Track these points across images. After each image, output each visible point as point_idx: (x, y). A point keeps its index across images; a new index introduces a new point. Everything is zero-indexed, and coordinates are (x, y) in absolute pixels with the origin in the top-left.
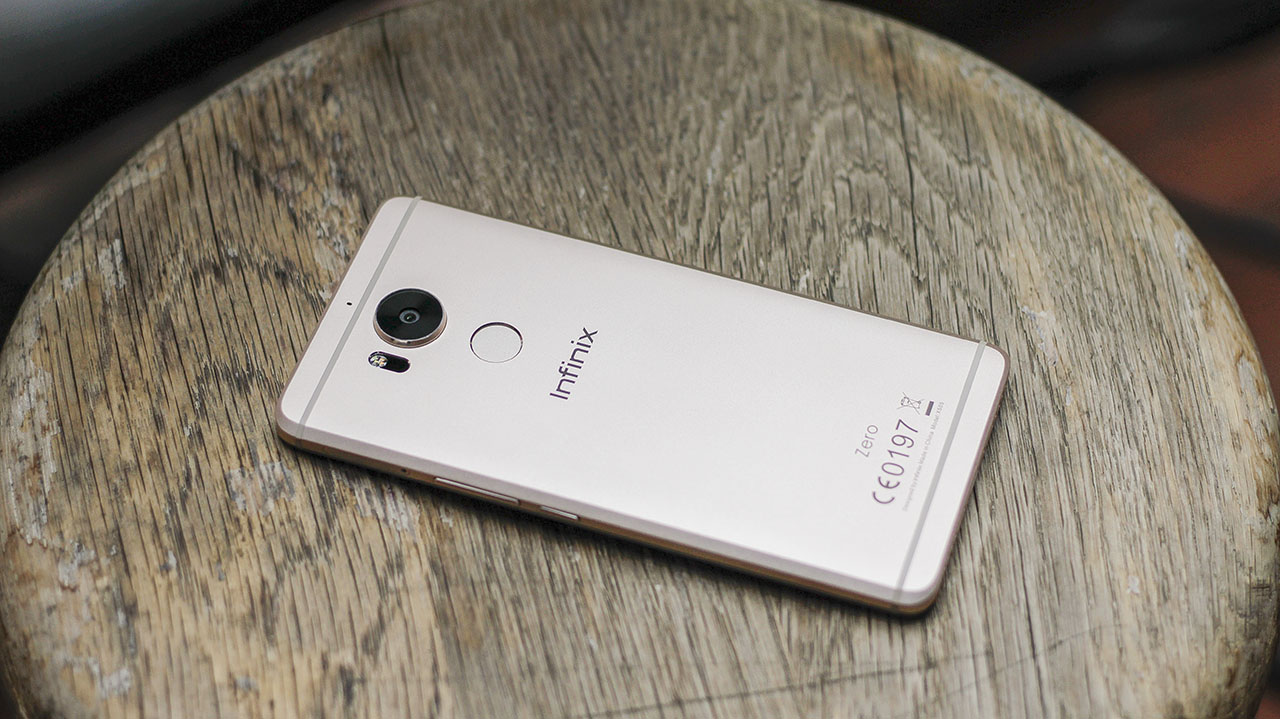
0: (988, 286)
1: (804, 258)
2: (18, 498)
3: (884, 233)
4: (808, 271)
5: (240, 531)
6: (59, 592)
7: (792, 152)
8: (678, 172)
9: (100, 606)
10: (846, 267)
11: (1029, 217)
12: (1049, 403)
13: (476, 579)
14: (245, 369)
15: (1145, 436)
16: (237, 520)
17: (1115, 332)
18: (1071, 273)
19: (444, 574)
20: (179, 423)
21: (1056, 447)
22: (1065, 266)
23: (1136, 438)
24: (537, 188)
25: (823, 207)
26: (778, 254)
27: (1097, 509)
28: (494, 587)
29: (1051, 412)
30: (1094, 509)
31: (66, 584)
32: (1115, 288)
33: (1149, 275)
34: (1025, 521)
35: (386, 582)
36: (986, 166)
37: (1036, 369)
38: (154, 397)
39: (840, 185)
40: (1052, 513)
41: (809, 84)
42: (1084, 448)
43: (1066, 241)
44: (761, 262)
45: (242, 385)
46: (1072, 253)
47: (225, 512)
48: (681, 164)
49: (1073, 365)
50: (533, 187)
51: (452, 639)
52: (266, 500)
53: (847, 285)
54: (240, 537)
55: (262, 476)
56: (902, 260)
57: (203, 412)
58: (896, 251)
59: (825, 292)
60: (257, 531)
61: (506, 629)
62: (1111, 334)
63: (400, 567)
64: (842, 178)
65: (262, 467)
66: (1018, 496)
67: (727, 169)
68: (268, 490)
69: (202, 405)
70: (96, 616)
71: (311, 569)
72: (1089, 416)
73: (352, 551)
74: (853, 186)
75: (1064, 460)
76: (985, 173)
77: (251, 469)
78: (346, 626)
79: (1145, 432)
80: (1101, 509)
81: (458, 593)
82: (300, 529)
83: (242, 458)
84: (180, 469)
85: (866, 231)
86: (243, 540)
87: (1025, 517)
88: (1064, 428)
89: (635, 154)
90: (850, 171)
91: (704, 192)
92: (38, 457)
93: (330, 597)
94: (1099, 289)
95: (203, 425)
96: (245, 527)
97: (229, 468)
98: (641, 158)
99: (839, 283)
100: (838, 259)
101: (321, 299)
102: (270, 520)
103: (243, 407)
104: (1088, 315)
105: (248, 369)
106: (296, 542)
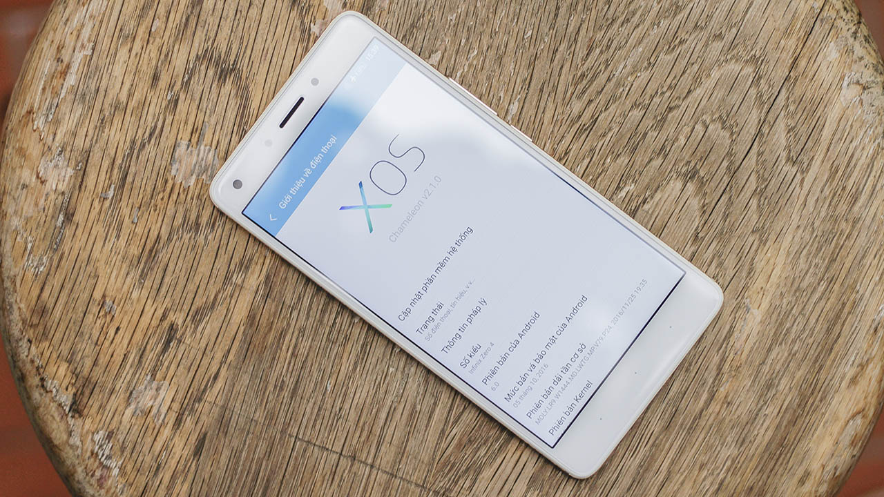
0: (738, 267)
1: (638, 172)
2: (44, 89)
3: (702, 184)
4: (633, 185)
5: (164, 191)
6: (34, 177)
7: (686, 81)
8: (601, 52)
9: (52, 203)
10: (660, 196)
11: (801, 231)
12: (711, 381)
13: (288, 302)
14: (232, 63)
15: (750, 442)
16: (166, 182)
17: (789, 355)
18: (796, 291)
19: (271, 287)
20: (168, 87)
21: (692, 416)
22: (796, 285)
23: (744, 440)
24: (501, 13)
25: (677, 139)
26: (624, 160)
27: (683, 476)
28: (295, 313)
29: (707, 389)
30: (682, 475)
31: (40, 176)
32: (814, 321)
33: (843, 324)
34: (635, 458)
35: (232, 276)
36: (803, 172)
37: (721, 351)
38: (162, 57)
39: (699, 127)
40: (655, 462)
41: (734, 30)
42: (707, 427)
43: (810, 265)
44: (609, 160)
45: (223, 75)
46: (807, 277)
47: (162, 172)
48: (608, 47)
49: (746, 363)
50: (499, 11)
51: (248, 339)
52: (192, 175)
53: (650, 212)
54: (161, 196)
55: (198, 155)
56: (697, 214)
57: (186, 85)
58: (699, 203)
59: (633, 208)
60: (174, 196)
61: (284, 348)
62: (786, 354)
63: (247, 268)
64: (704, 122)
65: (202, 147)
66: (644, 436)
67: (635, 69)
68: (197, 167)
69: (190, 79)
70: (46, 211)
71: (192, 242)
72: (727, 406)
73: (224, 241)
74: (707, 134)
75: (690, 428)
76: (799, 176)
77: (195, 146)
78: (191, 296)
79: (753, 439)
80: (686, 477)
81: (271, 306)
82: (201, 208)
83: (194, 135)
84: (150, 124)
85: (691, 175)
86: (162, 199)
87: (637, 455)
88: (708, 404)
89: (583, 21)
90: (713, 121)
91: (609, 79)
92: (68, 67)
93: (192, 269)
94: (804, 315)
95: (182, 97)
96: (168, 190)
97: (181, 138)
98: (584, 26)
99: (646, 207)
100: (659, 186)
101: (310, 30)
102: (186, 193)
103: (214, 95)
104: (783, 331)
105: (233, 65)
106: (193, 217)
